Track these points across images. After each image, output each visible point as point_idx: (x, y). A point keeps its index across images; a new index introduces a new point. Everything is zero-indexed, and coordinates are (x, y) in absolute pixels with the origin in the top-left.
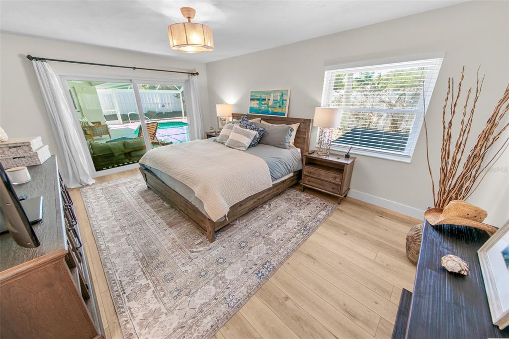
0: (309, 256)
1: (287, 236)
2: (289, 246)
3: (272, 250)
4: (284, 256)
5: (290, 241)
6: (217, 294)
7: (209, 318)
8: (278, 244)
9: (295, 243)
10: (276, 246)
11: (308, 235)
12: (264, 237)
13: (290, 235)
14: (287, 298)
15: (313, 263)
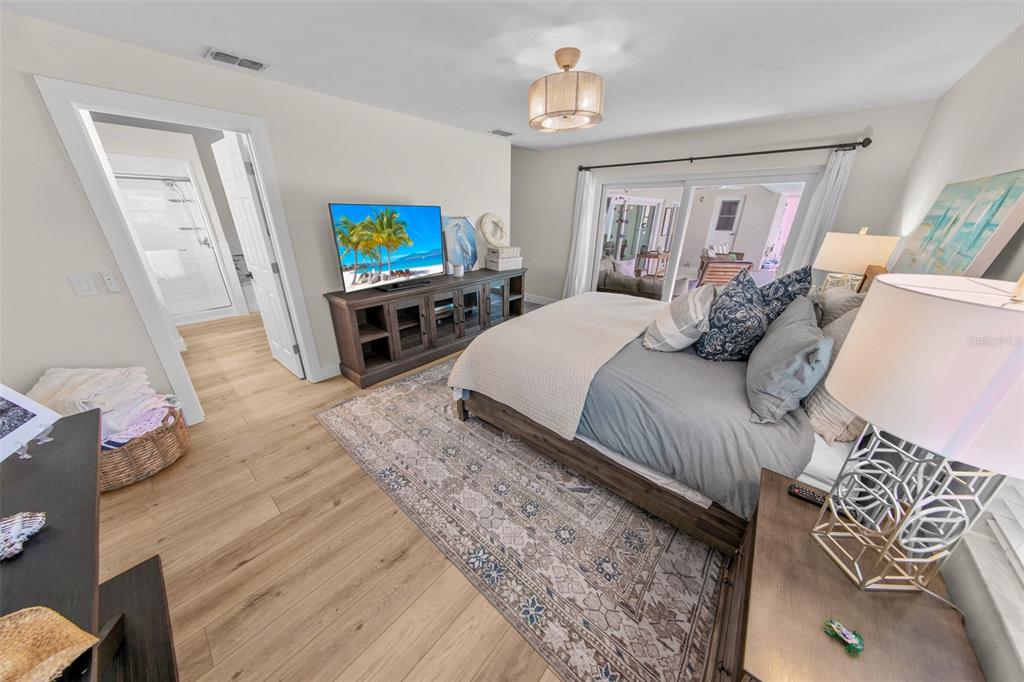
0: (402, 554)
1: (465, 518)
2: (437, 519)
3: (432, 489)
4: (412, 507)
5: (450, 522)
6: (378, 435)
7: (353, 433)
8: (445, 499)
9: (445, 532)
10: (441, 496)
11: (466, 568)
12: (465, 477)
13: (470, 526)
14: (337, 504)
15: (382, 557)
